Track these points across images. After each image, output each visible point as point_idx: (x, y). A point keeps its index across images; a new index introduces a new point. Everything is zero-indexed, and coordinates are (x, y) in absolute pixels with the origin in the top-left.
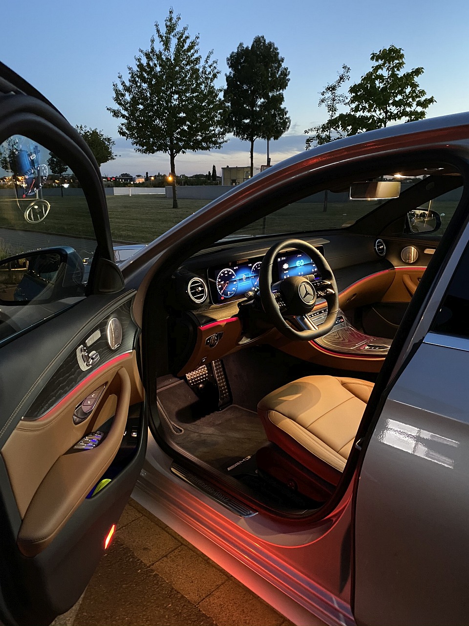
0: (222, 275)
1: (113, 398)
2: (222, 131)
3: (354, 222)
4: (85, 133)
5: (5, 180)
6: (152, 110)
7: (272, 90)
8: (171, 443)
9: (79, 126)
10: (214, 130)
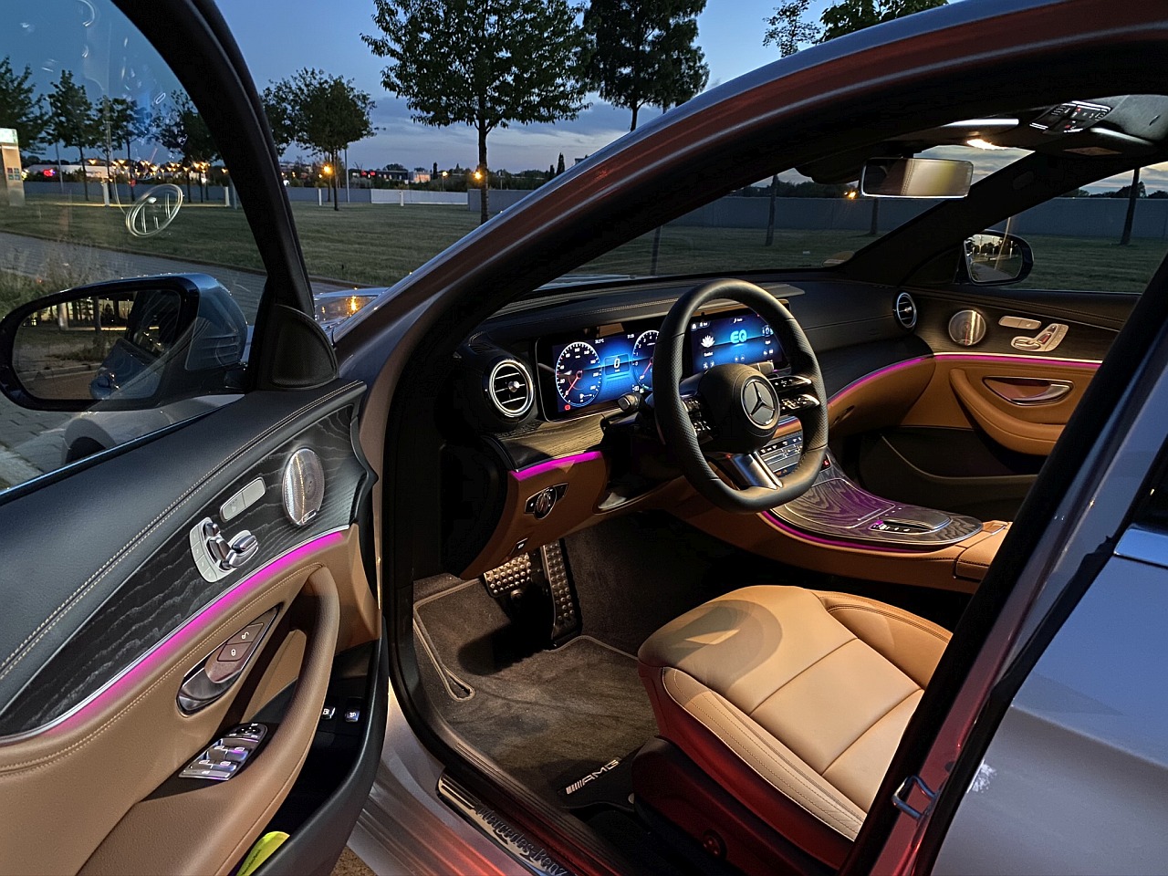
0: (568, 356)
1: (297, 638)
2: (578, 86)
3: (850, 254)
4: (321, 84)
5: (169, 169)
6: (446, 44)
7: (674, 14)
8: (442, 728)
9: (310, 70)
10: (564, 85)
